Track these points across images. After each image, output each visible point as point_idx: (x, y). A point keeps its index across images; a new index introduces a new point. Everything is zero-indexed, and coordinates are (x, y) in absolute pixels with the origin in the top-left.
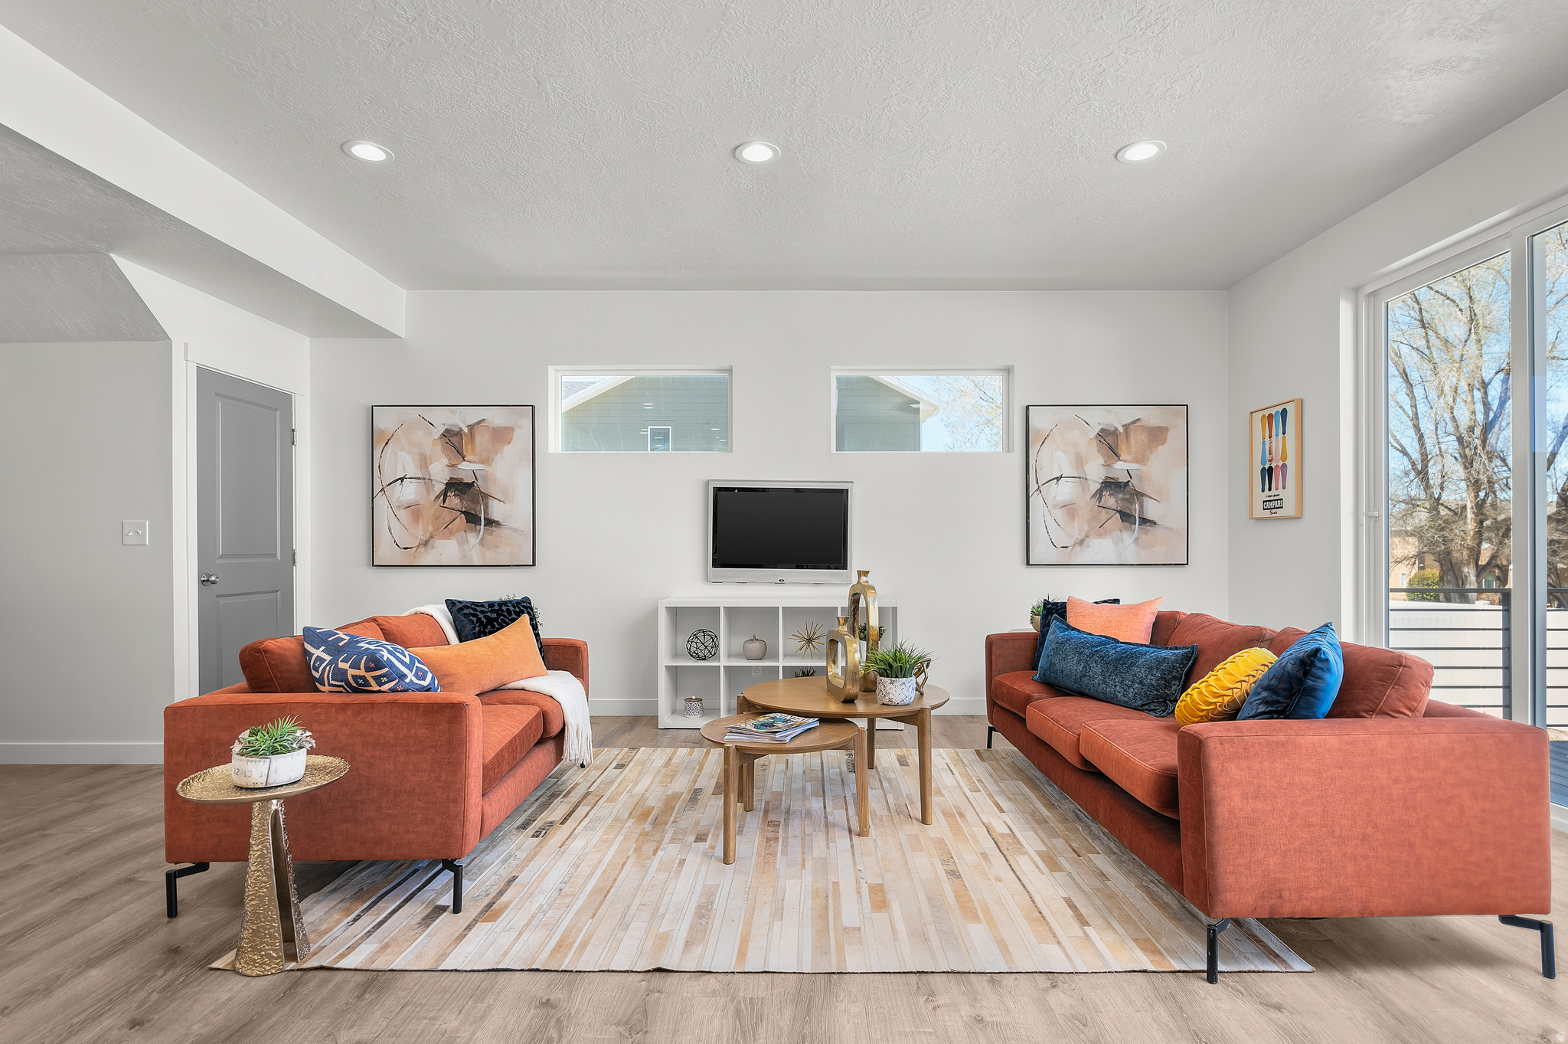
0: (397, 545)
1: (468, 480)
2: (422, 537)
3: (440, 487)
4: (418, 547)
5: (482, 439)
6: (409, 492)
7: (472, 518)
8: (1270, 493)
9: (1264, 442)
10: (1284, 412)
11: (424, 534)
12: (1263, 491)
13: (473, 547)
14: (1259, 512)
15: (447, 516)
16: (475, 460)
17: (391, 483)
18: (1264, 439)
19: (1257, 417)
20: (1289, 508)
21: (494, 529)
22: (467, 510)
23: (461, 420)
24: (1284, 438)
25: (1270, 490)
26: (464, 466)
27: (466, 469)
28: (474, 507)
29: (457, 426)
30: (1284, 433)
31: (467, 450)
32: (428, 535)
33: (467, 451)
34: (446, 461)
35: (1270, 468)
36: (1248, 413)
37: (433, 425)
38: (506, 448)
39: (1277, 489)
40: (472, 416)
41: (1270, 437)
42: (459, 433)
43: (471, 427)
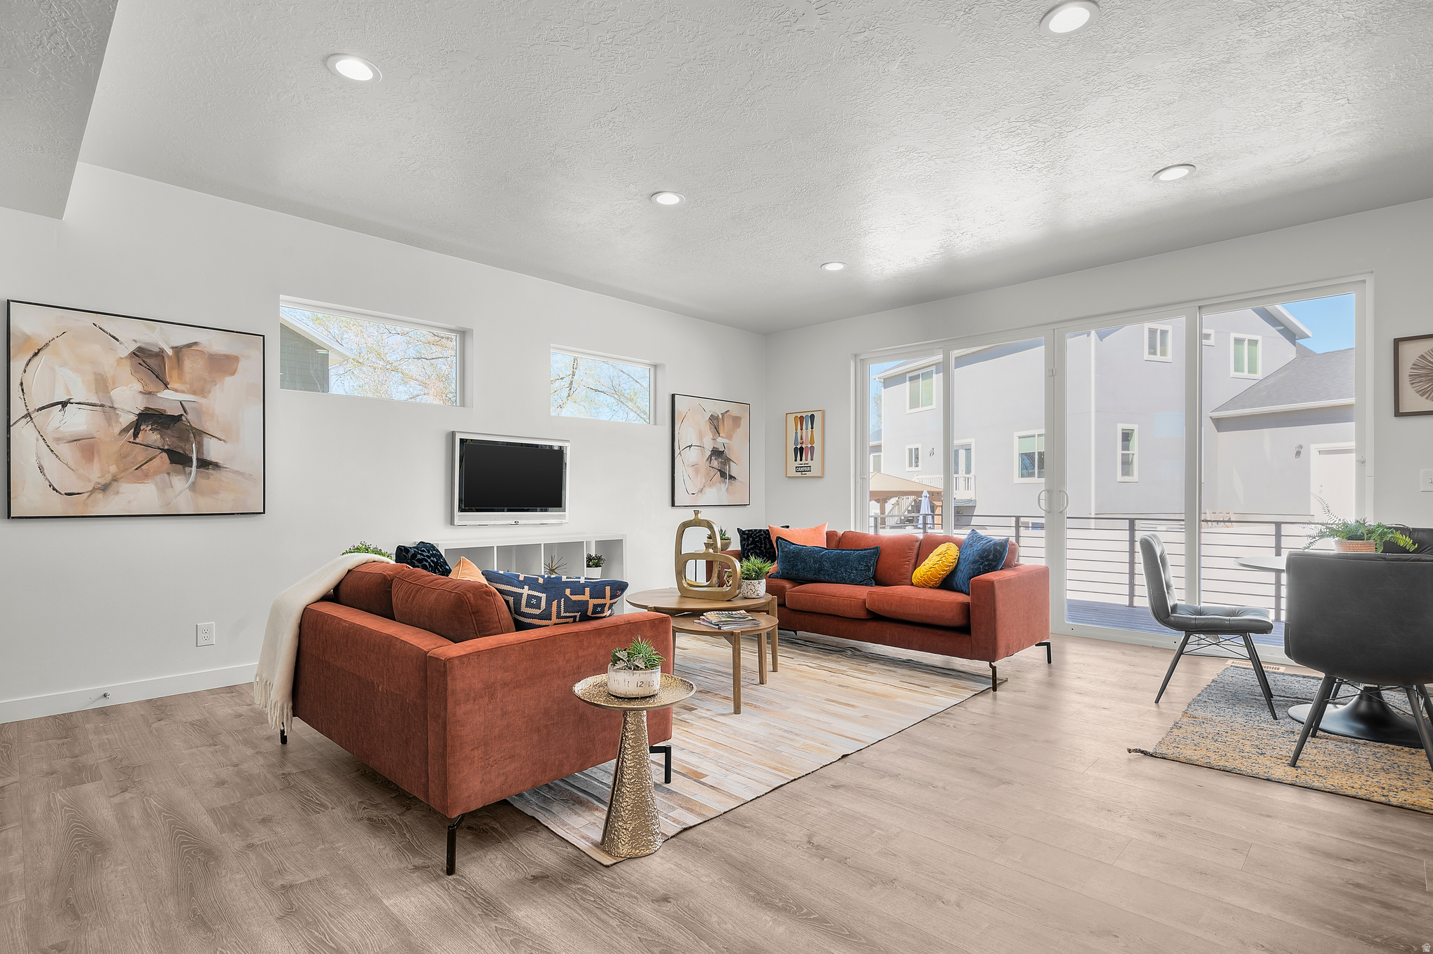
0: (54, 489)
1: (177, 412)
2: (99, 480)
3: (128, 418)
4: (92, 492)
5: (191, 365)
6: (78, 421)
7: (179, 459)
8: (801, 462)
9: (796, 433)
10: (812, 417)
11: (103, 476)
12: (796, 460)
13: (181, 492)
14: (792, 472)
15: (140, 454)
16: (184, 389)
17: (43, 408)
18: (796, 430)
19: (791, 418)
20: (815, 471)
21: (211, 471)
22: (172, 448)
23: (165, 339)
24: (812, 432)
25: (801, 460)
26: (166, 394)
27: (169, 399)
28: (182, 444)
29: (156, 345)
30: (812, 428)
31: (171, 375)
32: (108, 478)
33: (171, 377)
34: (138, 387)
35: (801, 449)
36: (785, 415)
37: (117, 340)
38: (229, 380)
39: (806, 460)
40: (181, 337)
41: (802, 429)
42: (160, 355)
43: (178, 350)
